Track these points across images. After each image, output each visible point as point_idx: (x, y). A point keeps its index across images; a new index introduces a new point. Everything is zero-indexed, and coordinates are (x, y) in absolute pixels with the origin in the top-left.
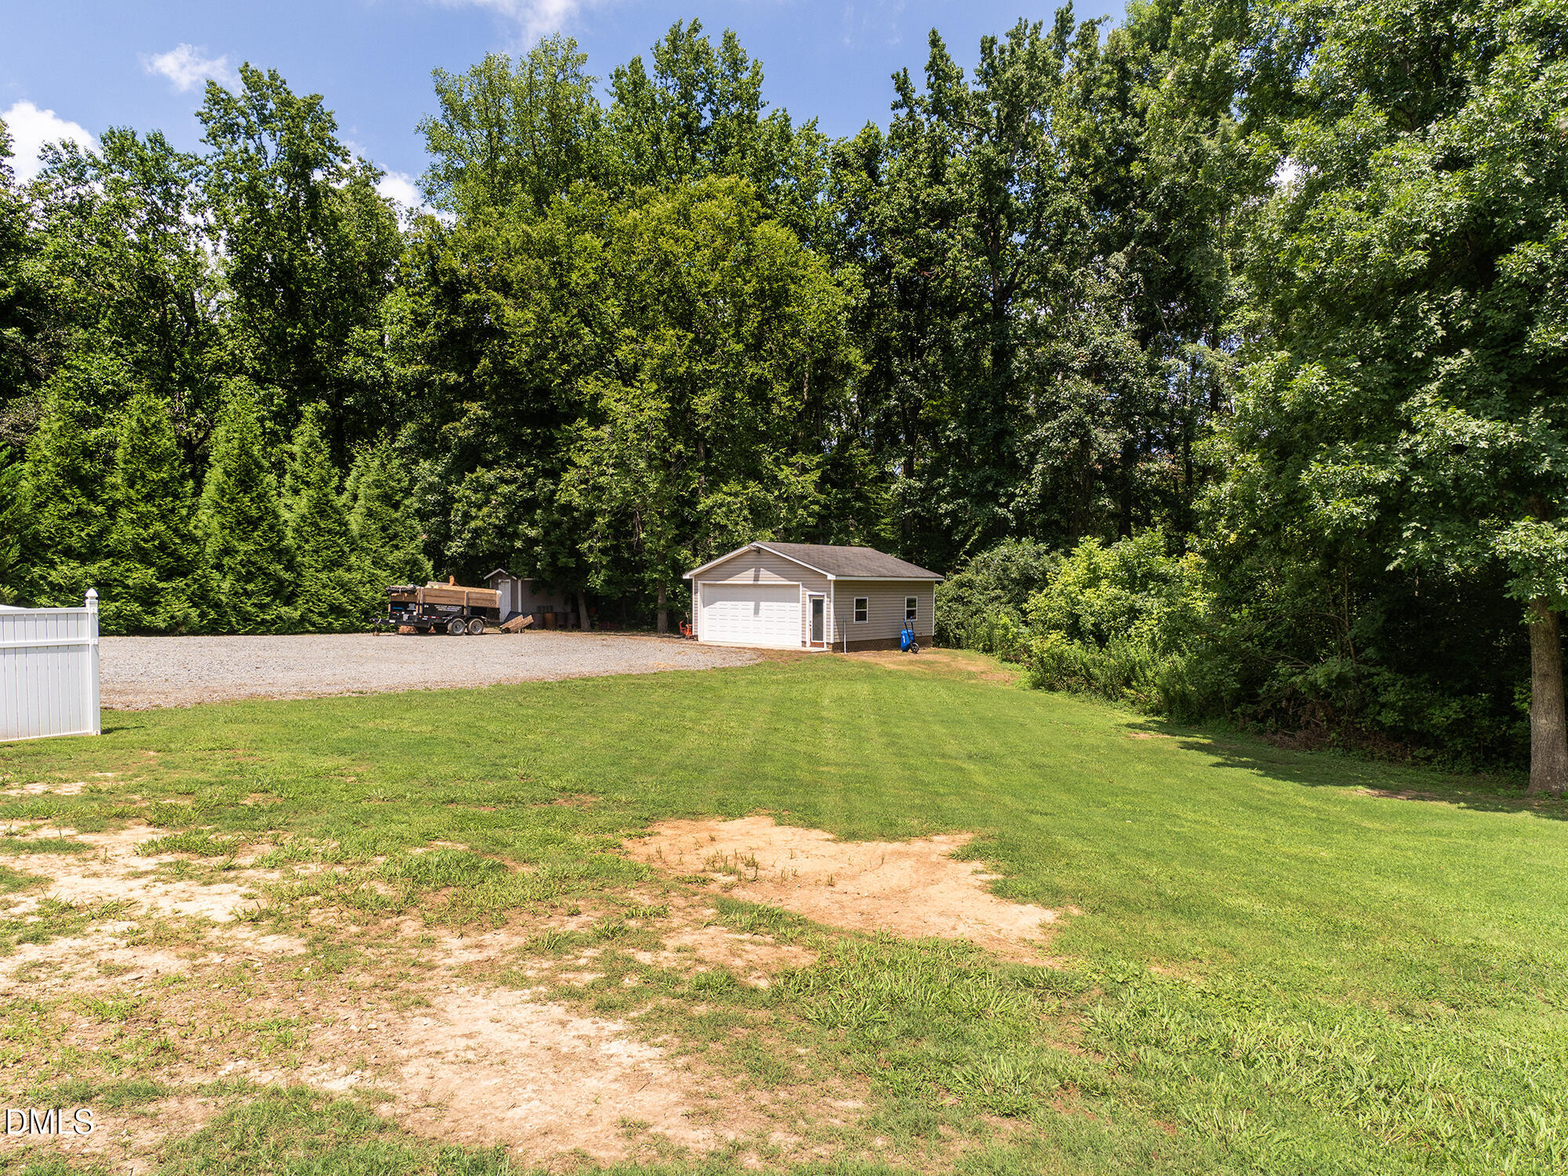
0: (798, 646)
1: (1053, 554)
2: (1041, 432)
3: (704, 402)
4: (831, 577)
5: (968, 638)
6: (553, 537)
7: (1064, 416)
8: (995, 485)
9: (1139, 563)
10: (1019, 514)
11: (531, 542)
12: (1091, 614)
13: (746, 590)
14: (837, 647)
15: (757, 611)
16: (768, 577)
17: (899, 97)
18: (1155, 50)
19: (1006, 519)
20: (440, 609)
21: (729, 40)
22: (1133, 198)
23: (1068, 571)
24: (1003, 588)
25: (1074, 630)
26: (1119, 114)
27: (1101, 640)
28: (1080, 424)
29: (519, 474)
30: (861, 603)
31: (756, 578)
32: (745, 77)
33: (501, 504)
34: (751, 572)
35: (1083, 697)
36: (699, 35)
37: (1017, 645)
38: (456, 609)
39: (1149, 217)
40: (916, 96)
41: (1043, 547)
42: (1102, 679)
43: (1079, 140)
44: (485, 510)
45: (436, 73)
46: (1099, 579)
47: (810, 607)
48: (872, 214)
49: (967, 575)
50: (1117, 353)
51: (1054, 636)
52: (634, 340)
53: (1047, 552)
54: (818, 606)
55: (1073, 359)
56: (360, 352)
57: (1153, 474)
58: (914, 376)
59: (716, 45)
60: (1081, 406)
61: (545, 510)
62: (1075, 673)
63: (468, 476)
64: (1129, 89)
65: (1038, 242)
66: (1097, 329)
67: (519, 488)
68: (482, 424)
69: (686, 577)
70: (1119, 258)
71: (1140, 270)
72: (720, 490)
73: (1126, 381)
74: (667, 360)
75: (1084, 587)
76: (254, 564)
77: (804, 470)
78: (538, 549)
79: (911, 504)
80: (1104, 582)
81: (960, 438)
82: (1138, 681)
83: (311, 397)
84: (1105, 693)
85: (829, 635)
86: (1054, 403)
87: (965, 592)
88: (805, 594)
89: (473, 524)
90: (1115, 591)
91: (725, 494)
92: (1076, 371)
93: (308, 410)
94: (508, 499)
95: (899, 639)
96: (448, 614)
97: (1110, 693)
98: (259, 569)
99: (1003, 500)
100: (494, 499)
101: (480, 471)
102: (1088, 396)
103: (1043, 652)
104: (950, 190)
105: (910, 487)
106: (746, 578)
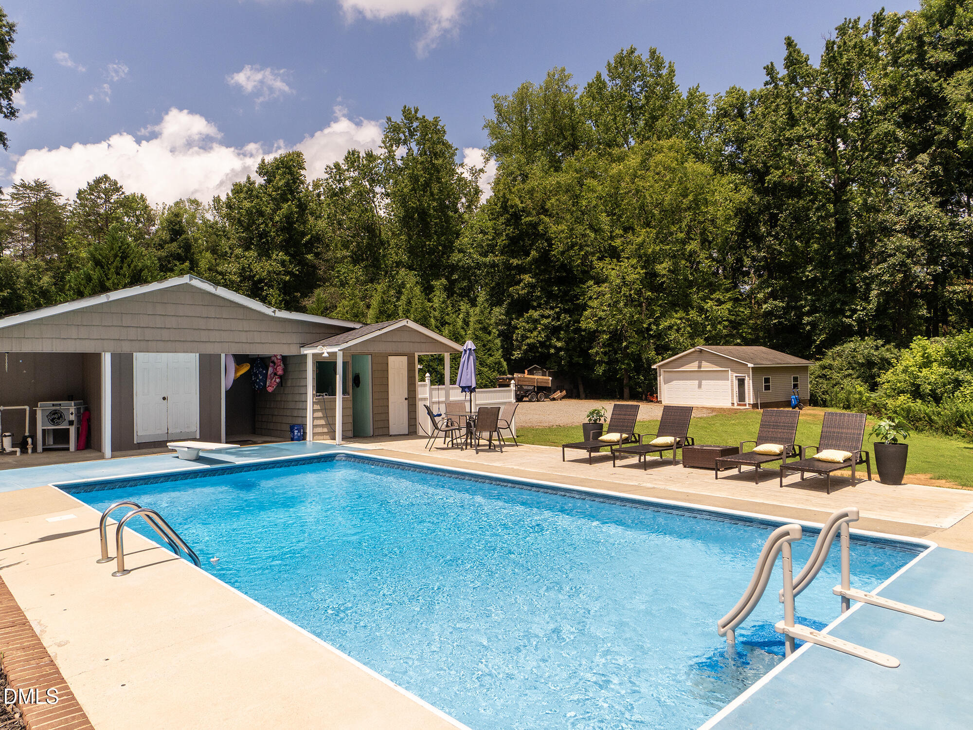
0: (729, 405)
1: (887, 346)
2: (875, 271)
3: (663, 268)
4: (750, 365)
5: (832, 400)
6: (570, 347)
7: (892, 260)
8: (842, 305)
9: (960, 352)
10: (860, 321)
11: (558, 350)
12: (929, 384)
13: (692, 374)
14: (755, 406)
15: (700, 386)
16: (707, 366)
17: (768, 78)
18: (944, 27)
19: (851, 325)
20: (525, 388)
21: (653, 53)
22: (931, 117)
23: (909, 358)
24: (853, 369)
25: (916, 393)
26: (920, 70)
27: (937, 399)
28: (903, 264)
29: (552, 312)
30: (767, 380)
31: (700, 367)
32: (664, 72)
33: (543, 330)
34: (696, 363)
35: (927, 433)
36: (636, 54)
37: (869, 404)
38: (531, 388)
39: (945, 131)
40: (779, 76)
41: (880, 342)
42: (940, 423)
43: (890, 86)
44: (535, 333)
45: (494, 96)
46: (931, 362)
47: (736, 383)
48: (751, 146)
49: (827, 361)
50: (928, 219)
51: (902, 398)
52: (622, 236)
53: (883, 346)
54: (741, 382)
55: (895, 224)
56: (461, 251)
57: (958, 293)
58: (776, 237)
59: (645, 57)
60: (903, 253)
61: (566, 331)
62: (920, 419)
63: (526, 315)
64: (926, 52)
65: (867, 154)
66: (911, 204)
67: (552, 320)
68: (532, 286)
69: (654, 367)
70: (924, 157)
71: (939, 164)
72: (671, 317)
73: (935, 236)
74: (641, 245)
75: (920, 367)
76: (431, 366)
77: (720, 302)
78: (562, 353)
79: (777, 317)
80: (935, 364)
81: (816, 276)
82: (966, 423)
83: (437, 277)
84: (943, 431)
85: (750, 398)
86: (883, 252)
87: (827, 372)
88: (733, 376)
89: (528, 341)
90: (943, 370)
91: (677, 318)
92: (898, 232)
93: (436, 283)
94: (546, 327)
95: (791, 401)
96: (528, 391)
97: (946, 430)
98: (433, 369)
99: (848, 313)
100: (540, 327)
101: (531, 312)
102: (908, 247)
103: (895, 407)
104: (805, 129)
105: (776, 305)
106: (693, 366)
